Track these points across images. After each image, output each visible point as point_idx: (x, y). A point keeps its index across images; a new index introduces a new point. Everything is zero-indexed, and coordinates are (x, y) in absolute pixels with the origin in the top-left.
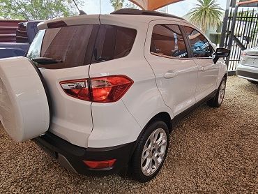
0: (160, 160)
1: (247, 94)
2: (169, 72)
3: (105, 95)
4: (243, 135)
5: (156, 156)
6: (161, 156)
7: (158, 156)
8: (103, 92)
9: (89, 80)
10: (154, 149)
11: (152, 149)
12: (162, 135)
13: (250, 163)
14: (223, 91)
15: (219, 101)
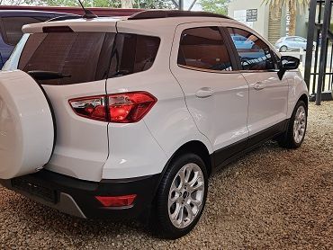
0: (195, 210)
2: (203, 89)
3: (122, 115)
5: (188, 203)
6: (197, 204)
7: (192, 205)
8: (121, 111)
10: (185, 192)
11: (183, 192)
12: (196, 173)
14: (304, 124)
15: (297, 139)
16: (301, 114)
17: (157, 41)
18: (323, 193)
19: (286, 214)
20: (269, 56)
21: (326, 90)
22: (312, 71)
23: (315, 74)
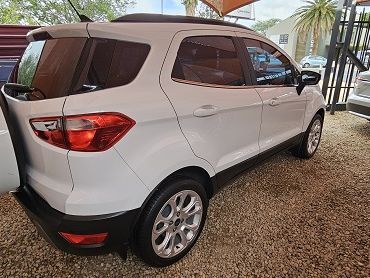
0: (190, 236)
1: (359, 140)
2: (204, 107)
4: (333, 204)
6: (193, 229)
7: (186, 230)
9: (64, 119)
10: (178, 220)
11: (174, 220)
12: (193, 199)
13: (331, 248)
14: (318, 135)
15: (310, 149)
16: (317, 127)
17: (146, 49)
18: (332, 215)
19: (290, 242)
20: (289, 71)
21: (340, 101)
22: (330, 85)
23: (332, 88)
